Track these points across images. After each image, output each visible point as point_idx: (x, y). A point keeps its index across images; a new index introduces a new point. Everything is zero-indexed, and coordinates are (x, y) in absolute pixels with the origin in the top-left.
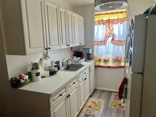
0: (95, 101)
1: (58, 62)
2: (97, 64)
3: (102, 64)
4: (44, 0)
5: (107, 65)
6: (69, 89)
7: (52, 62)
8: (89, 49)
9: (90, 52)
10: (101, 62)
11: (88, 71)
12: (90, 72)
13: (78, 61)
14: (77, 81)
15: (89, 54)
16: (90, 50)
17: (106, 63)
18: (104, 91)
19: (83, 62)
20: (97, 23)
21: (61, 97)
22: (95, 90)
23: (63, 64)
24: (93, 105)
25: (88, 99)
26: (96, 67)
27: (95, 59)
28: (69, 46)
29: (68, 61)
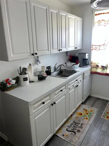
0: (87, 108)
1: (49, 68)
2: (94, 70)
3: (99, 70)
4: (29, 1)
5: (105, 72)
6: (55, 97)
7: (43, 67)
8: (85, 54)
9: (87, 57)
10: (98, 68)
12: (83, 79)
13: (71, 67)
14: (65, 89)
15: (85, 60)
16: (87, 55)
17: (104, 69)
18: (99, 99)
19: (77, 68)
21: (43, 105)
23: (55, 70)
24: (84, 113)
25: (80, 106)
26: (92, 73)
27: (92, 65)
28: (61, 51)
29: (60, 66)
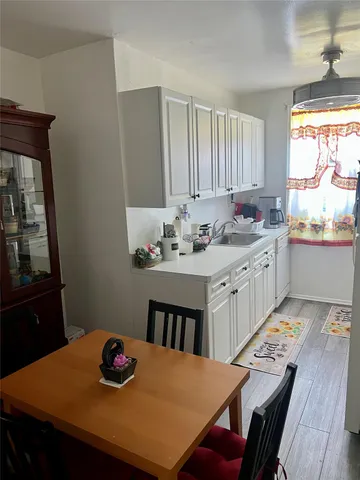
0: (287, 320)
1: (205, 227)
2: (296, 234)
3: (307, 235)
5: (319, 238)
6: (236, 278)
7: (194, 226)
8: (275, 198)
9: (278, 206)
10: (304, 230)
11: (273, 251)
12: (276, 253)
13: (249, 227)
15: (274, 211)
16: (278, 199)
17: (317, 232)
18: (311, 302)
19: (259, 228)
20: (295, 134)
22: (287, 300)
23: (214, 233)
24: (282, 328)
25: (270, 316)
26: (292, 241)
27: (290, 223)
28: (231, 192)
29: (224, 226)
